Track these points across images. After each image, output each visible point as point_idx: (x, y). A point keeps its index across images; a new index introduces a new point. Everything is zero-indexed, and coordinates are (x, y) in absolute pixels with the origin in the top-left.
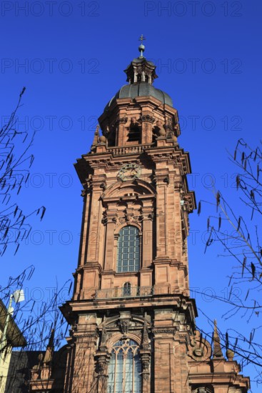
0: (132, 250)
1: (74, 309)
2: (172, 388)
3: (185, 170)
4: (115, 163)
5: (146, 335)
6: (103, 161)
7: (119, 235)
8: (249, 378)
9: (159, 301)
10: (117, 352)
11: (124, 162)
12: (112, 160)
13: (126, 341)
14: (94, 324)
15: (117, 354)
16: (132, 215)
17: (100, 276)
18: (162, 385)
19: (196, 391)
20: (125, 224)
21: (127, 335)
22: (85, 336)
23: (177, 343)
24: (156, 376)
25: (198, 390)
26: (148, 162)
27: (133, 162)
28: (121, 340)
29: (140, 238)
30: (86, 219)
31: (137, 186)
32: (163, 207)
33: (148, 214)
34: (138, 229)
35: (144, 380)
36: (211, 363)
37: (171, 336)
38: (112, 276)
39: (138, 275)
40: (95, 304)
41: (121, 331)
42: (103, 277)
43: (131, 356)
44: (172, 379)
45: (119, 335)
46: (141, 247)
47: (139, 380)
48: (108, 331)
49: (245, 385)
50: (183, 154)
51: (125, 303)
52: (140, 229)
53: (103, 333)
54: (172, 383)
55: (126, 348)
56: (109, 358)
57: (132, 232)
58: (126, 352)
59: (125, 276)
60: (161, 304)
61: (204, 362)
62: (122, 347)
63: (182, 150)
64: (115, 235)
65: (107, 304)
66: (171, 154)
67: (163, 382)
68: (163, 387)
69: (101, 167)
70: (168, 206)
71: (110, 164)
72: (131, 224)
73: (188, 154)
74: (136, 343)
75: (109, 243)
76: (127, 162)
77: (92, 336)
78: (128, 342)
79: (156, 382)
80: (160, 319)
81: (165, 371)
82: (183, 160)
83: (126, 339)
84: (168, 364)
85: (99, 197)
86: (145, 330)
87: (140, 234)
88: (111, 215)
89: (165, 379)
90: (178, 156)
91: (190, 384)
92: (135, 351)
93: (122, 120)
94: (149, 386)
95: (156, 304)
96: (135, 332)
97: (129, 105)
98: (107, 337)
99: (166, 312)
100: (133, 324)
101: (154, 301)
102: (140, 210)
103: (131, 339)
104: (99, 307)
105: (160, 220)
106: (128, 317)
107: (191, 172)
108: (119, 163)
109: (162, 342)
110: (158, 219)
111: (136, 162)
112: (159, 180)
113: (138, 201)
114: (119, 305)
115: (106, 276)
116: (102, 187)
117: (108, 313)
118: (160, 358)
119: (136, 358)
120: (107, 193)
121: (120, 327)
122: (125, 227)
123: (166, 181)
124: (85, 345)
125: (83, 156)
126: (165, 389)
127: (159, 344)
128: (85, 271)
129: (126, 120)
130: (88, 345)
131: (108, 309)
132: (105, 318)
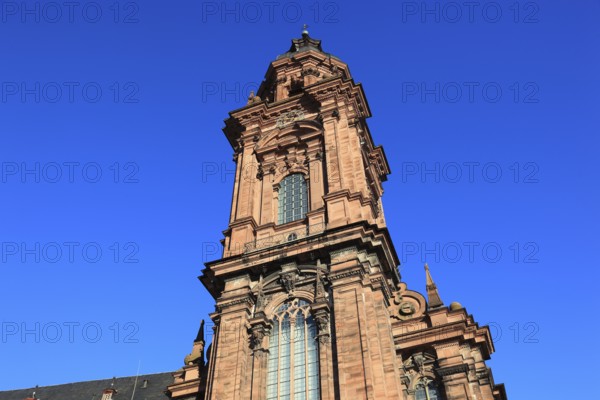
0: (297, 199)
1: (217, 273)
2: (364, 345)
3: (361, 109)
4: (272, 115)
5: (320, 286)
6: (255, 114)
7: (278, 185)
8: (488, 327)
9: (335, 238)
10: (281, 318)
11: (282, 112)
12: (267, 112)
13: (293, 302)
14: (245, 287)
15: (280, 321)
16: (295, 161)
17: (255, 233)
18: (348, 344)
19: (410, 360)
21: (295, 293)
22: (233, 305)
23: (369, 289)
24: (338, 335)
25: (413, 358)
26: (311, 104)
27: (292, 109)
28: (286, 302)
29: (307, 182)
30: (237, 178)
31: (298, 130)
32: (334, 142)
33: (314, 154)
34: (304, 174)
35: (321, 345)
36: (426, 319)
37: (357, 278)
38: (271, 230)
39: (306, 222)
40: (245, 262)
41: (285, 290)
42: (258, 233)
43: (301, 320)
44: (363, 332)
45: (283, 296)
46: (308, 192)
47: (314, 347)
48: (266, 294)
49: (483, 340)
50: (354, 86)
51: (287, 251)
52: (306, 173)
53: (259, 297)
54: (363, 339)
55: (293, 311)
56: (269, 327)
57: (297, 180)
58: (293, 316)
59: (289, 227)
60: (338, 241)
61: (416, 319)
62: (288, 311)
63: (352, 80)
64: (274, 186)
65: (262, 257)
66: (338, 87)
67: (349, 340)
68: (351, 347)
69: (253, 122)
70: (340, 141)
71: (265, 118)
72: (295, 170)
73: (360, 85)
74: (307, 301)
75: (266, 196)
76: (286, 111)
77: (242, 302)
78: (296, 303)
79: (339, 342)
80: (339, 261)
81: (352, 325)
82: (356, 94)
83: (292, 299)
84: (355, 315)
85: (252, 151)
86: (319, 281)
87: (306, 177)
88: (268, 165)
89: (352, 335)
90: (347, 89)
91: (398, 351)
92: (306, 313)
93: (281, 80)
94: (330, 352)
95: (331, 243)
96: (305, 287)
97: (287, 65)
98: (266, 302)
99: (346, 253)
100: (301, 278)
101: (327, 240)
102: (305, 154)
103: (300, 299)
104: (250, 265)
105: (331, 156)
106: (293, 268)
107: (371, 116)
108: (276, 115)
109: (344, 289)
110: (328, 155)
111: (296, 108)
112: (326, 117)
113: (302, 145)
114: (279, 256)
115: (263, 231)
116: (256, 140)
117: (265, 270)
118: (344, 311)
119: (309, 321)
120: (261, 144)
121: (283, 285)
122: (287, 176)
123: (335, 115)
124: (233, 315)
125: (230, 114)
126: (353, 350)
127: (340, 293)
128: (234, 230)
129: (285, 80)
130: (237, 315)
131: (264, 264)
132: (261, 278)
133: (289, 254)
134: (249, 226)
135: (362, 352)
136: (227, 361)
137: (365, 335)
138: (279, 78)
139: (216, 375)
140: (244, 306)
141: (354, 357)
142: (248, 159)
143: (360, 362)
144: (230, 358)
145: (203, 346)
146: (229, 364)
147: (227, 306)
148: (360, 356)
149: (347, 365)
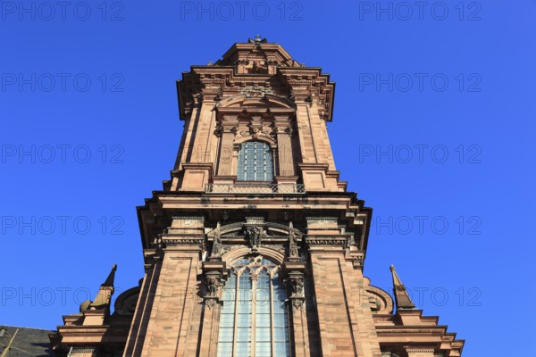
0: (260, 163)
1: (165, 206)
2: (352, 317)
4: (236, 84)
5: (294, 248)
6: (220, 76)
7: (240, 145)
8: (463, 342)
9: (316, 203)
10: (240, 272)
11: (248, 84)
12: (232, 79)
13: (256, 259)
14: (198, 229)
15: (239, 275)
16: (260, 129)
17: (211, 181)
18: (331, 313)
20: (250, 138)
21: (260, 250)
22: (182, 243)
23: (351, 265)
24: (319, 300)
27: (260, 84)
28: (246, 256)
29: (274, 150)
30: (191, 129)
31: (267, 103)
32: (307, 123)
33: (284, 128)
34: (269, 143)
35: (294, 309)
36: (395, 318)
37: (341, 249)
38: (230, 182)
40: (203, 202)
41: (247, 244)
42: (215, 182)
43: (266, 279)
44: (350, 305)
45: (245, 250)
46: (274, 160)
48: (224, 243)
50: (329, 83)
51: (258, 203)
52: (273, 143)
54: (350, 310)
55: (255, 268)
57: (260, 147)
58: (256, 272)
60: (319, 207)
62: (250, 266)
63: (328, 77)
64: (235, 145)
65: (226, 202)
66: (314, 78)
67: (334, 309)
68: (335, 317)
69: (215, 84)
70: (313, 124)
71: (228, 84)
72: (259, 138)
73: (334, 85)
74: (275, 261)
76: (252, 84)
77: (195, 243)
78: (259, 261)
79: (320, 308)
80: (318, 227)
81: (335, 295)
82: (328, 92)
83: (258, 254)
84: (340, 285)
85: (212, 108)
86: (292, 242)
87: (274, 147)
88: (230, 125)
89: (336, 305)
90: (322, 84)
92: (273, 272)
93: (243, 62)
94: (305, 319)
95: (311, 207)
96: (272, 246)
97: (251, 51)
99: (326, 222)
100: (268, 236)
101: (307, 202)
102: (272, 126)
103: (265, 257)
104: (210, 206)
105: (303, 133)
106: (261, 222)
108: (240, 85)
109: (324, 255)
110: (301, 131)
111: (265, 85)
112: (299, 99)
113: (269, 118)
114: (247, 206)
115: (221, 182)
116: (217, 99)
117: (226, 218)
118: (325, 277)
119: (276, 282)
120: (224, 103)
121: (247, 237)
122: (249, 141)
123: (309, 100)
124: (182, 255)
125: (192, 68)
126: (338, 320)
127: (320, 259)
128: (187, 171)
129: (247, 63)
130: (187, 255)
131: (227, 210)
132: (218, 225)
133: (259, 207)
134: (207, 172)
135: (350, 325)
136: (170, 303)
137: (353, 307)
138: (241, 59)
139: (153, 314)
140: (197, 247)
141: (339, 328)
142: (207, 113)
143: (349, 335)
144: (173, 299)
145: (112, 293)
146: (172, 306)
147: (174, 243)
148: (348, 328)
149: (331, 335)
